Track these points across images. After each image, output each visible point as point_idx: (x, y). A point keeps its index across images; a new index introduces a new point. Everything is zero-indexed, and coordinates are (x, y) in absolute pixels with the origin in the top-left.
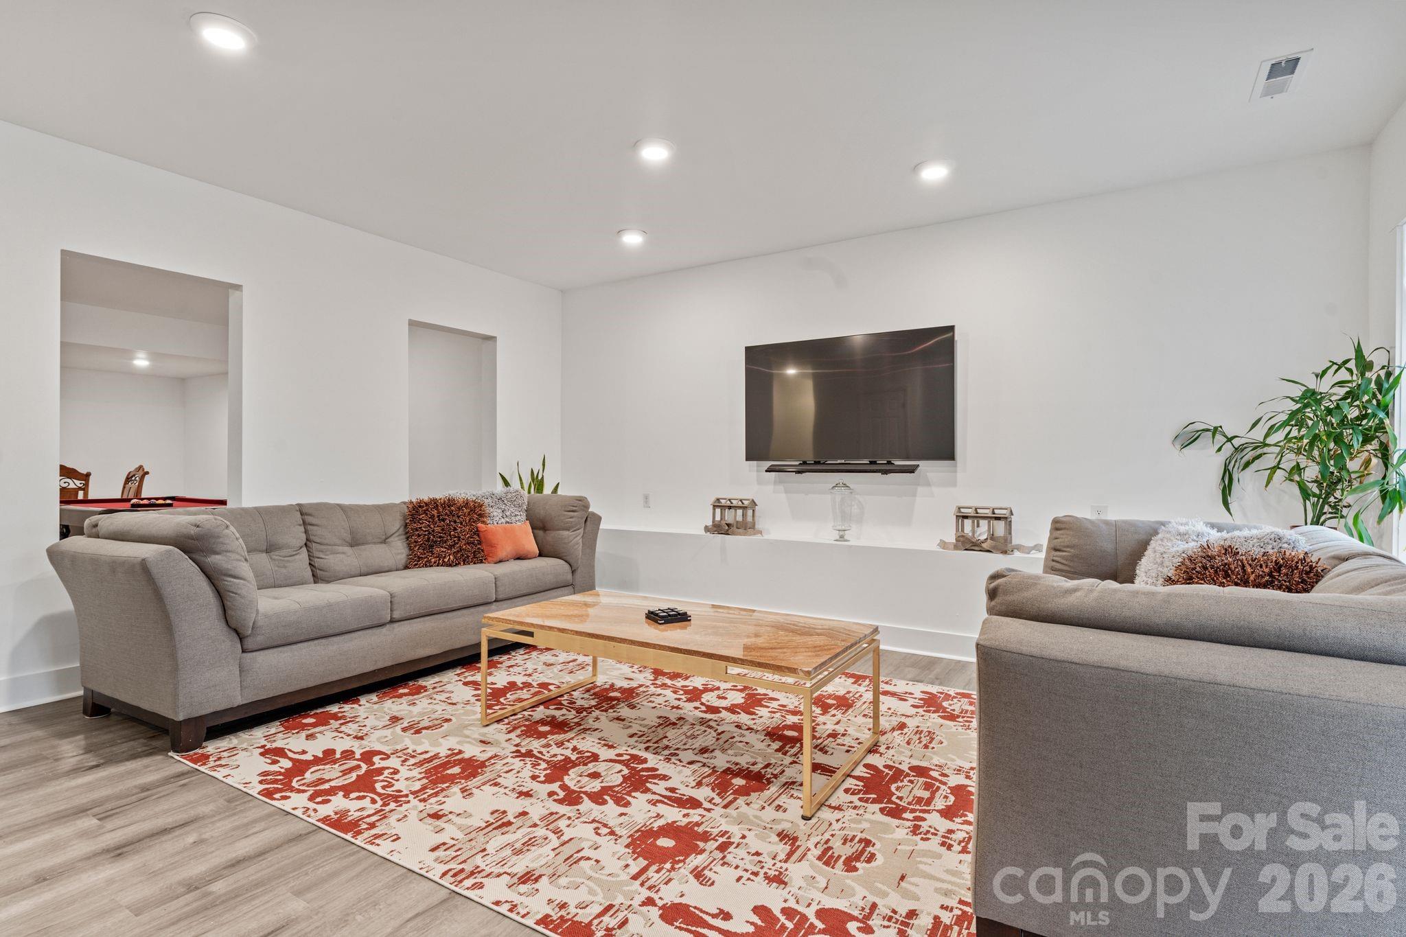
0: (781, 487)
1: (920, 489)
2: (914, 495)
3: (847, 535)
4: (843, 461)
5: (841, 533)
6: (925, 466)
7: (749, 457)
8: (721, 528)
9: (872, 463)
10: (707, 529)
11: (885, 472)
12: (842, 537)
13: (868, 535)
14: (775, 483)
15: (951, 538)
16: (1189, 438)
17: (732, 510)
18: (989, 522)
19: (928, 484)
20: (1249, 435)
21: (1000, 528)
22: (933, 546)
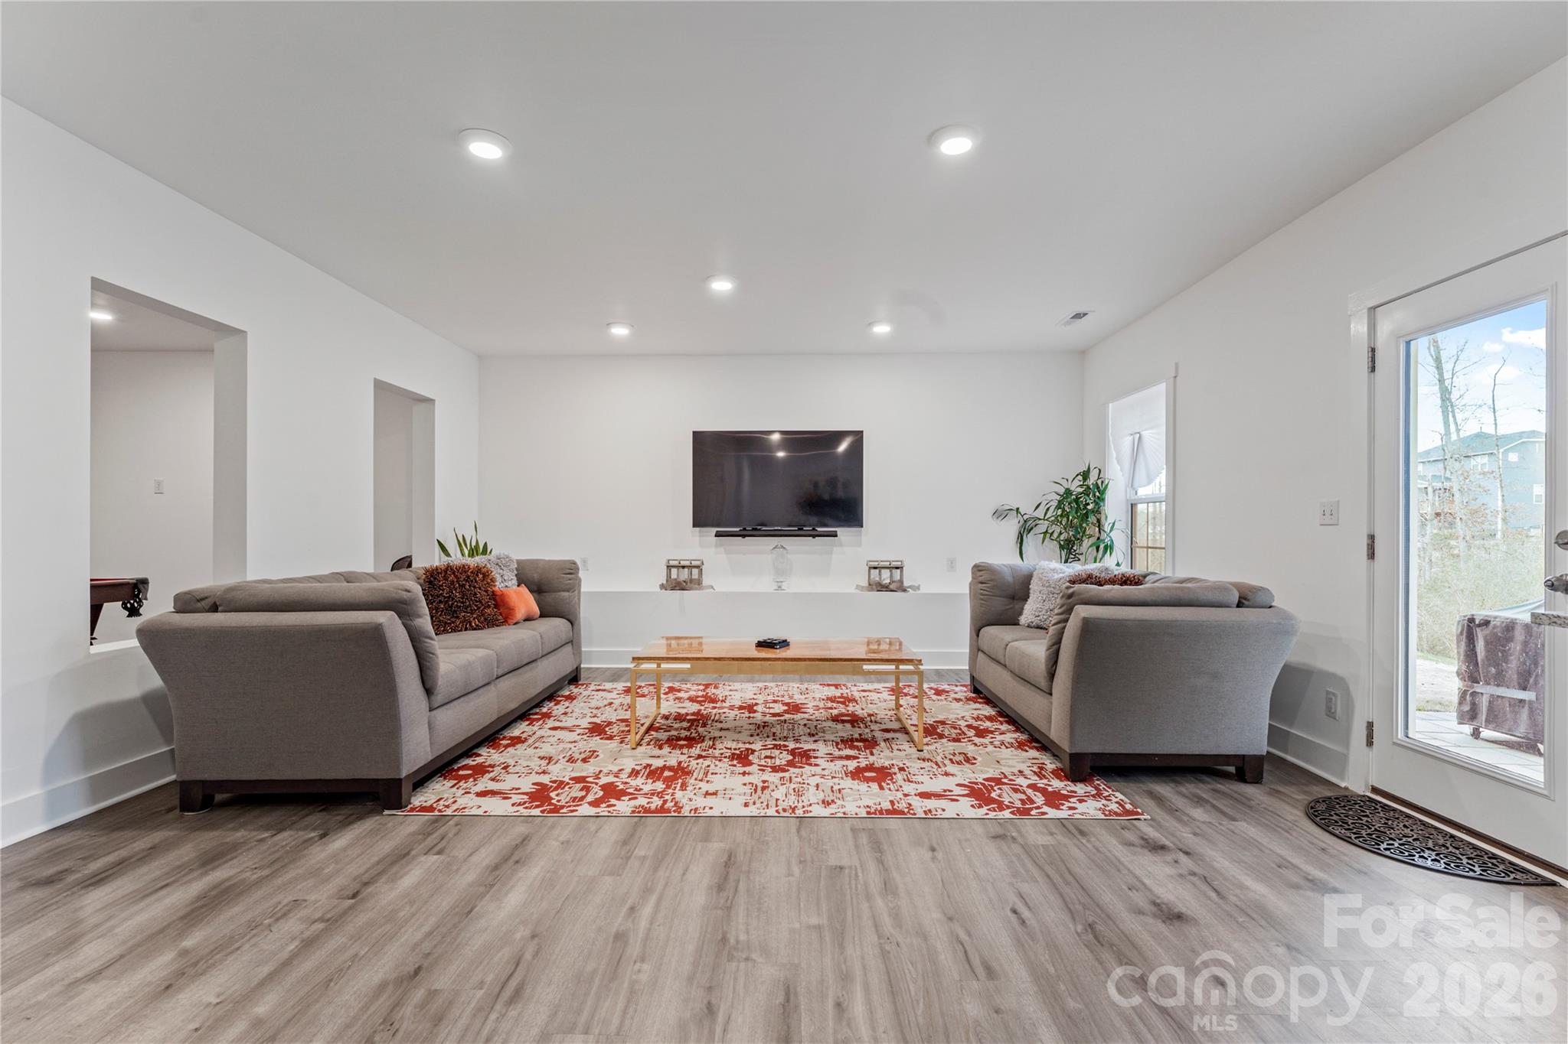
0: (722, 549)
1: (835, 549)
2: (831, 553)
3: (784, 586)
4: (779, 528)
5: (780, 584)
6: (841, 531)
7: (695, 525)
8: (678, 586)
9: (800, 529)
10: (662, 587)
11: (814, 536)
12: (780, 587)
13: (796, 585)
14: (716, 546)
15: (865, 583)
16: (1000, 514)
17: (686, 570)
18: (891, 571)
19: (841, 545)
20: (1034, 514)
21: (897, 573)
22: (852, 590)
